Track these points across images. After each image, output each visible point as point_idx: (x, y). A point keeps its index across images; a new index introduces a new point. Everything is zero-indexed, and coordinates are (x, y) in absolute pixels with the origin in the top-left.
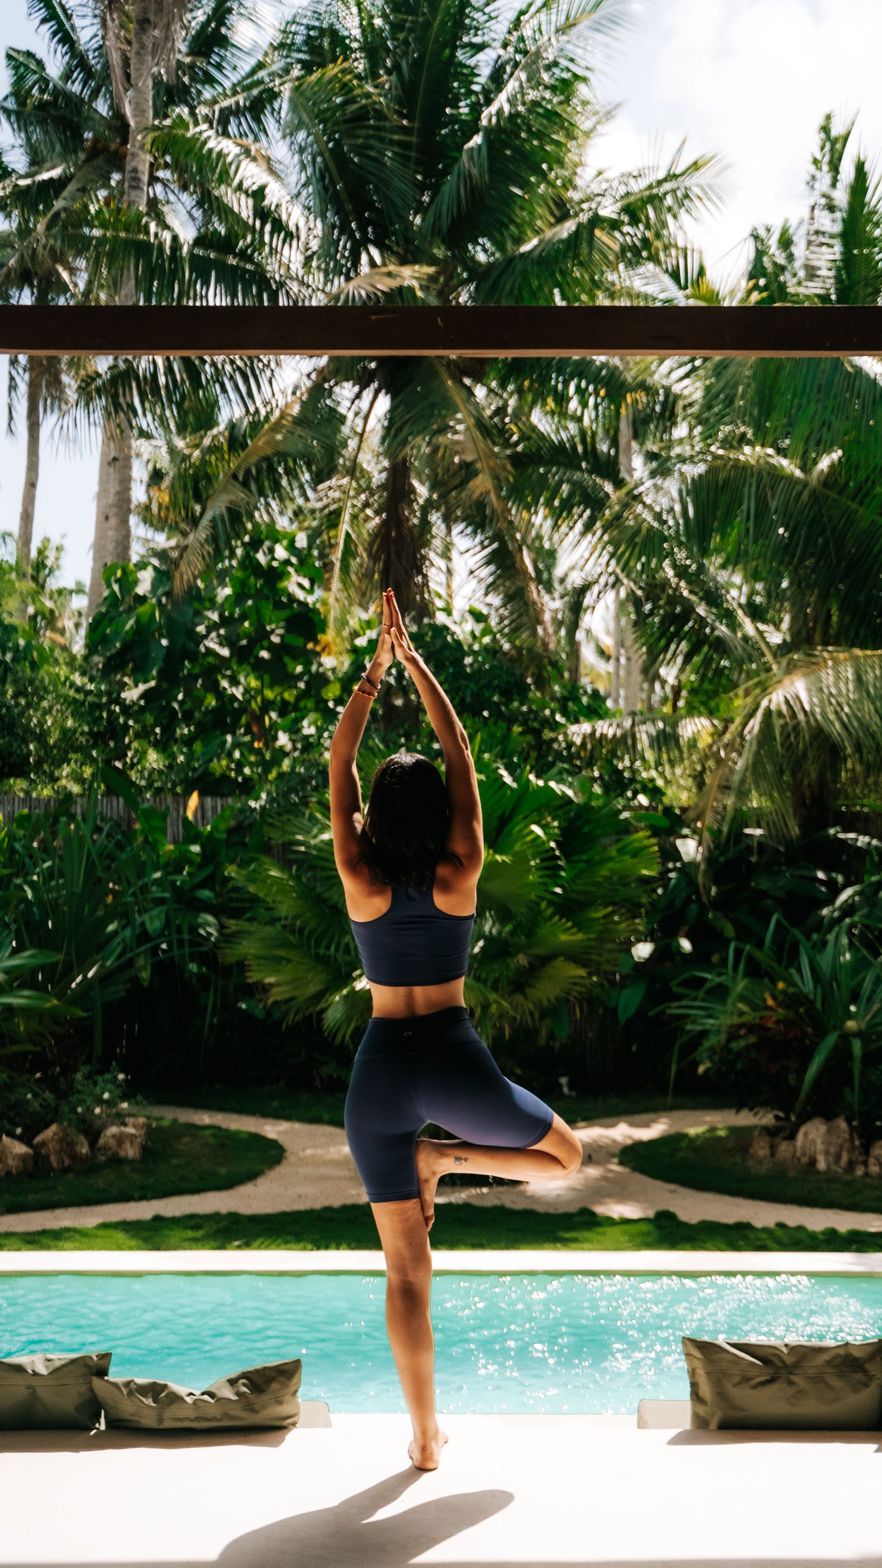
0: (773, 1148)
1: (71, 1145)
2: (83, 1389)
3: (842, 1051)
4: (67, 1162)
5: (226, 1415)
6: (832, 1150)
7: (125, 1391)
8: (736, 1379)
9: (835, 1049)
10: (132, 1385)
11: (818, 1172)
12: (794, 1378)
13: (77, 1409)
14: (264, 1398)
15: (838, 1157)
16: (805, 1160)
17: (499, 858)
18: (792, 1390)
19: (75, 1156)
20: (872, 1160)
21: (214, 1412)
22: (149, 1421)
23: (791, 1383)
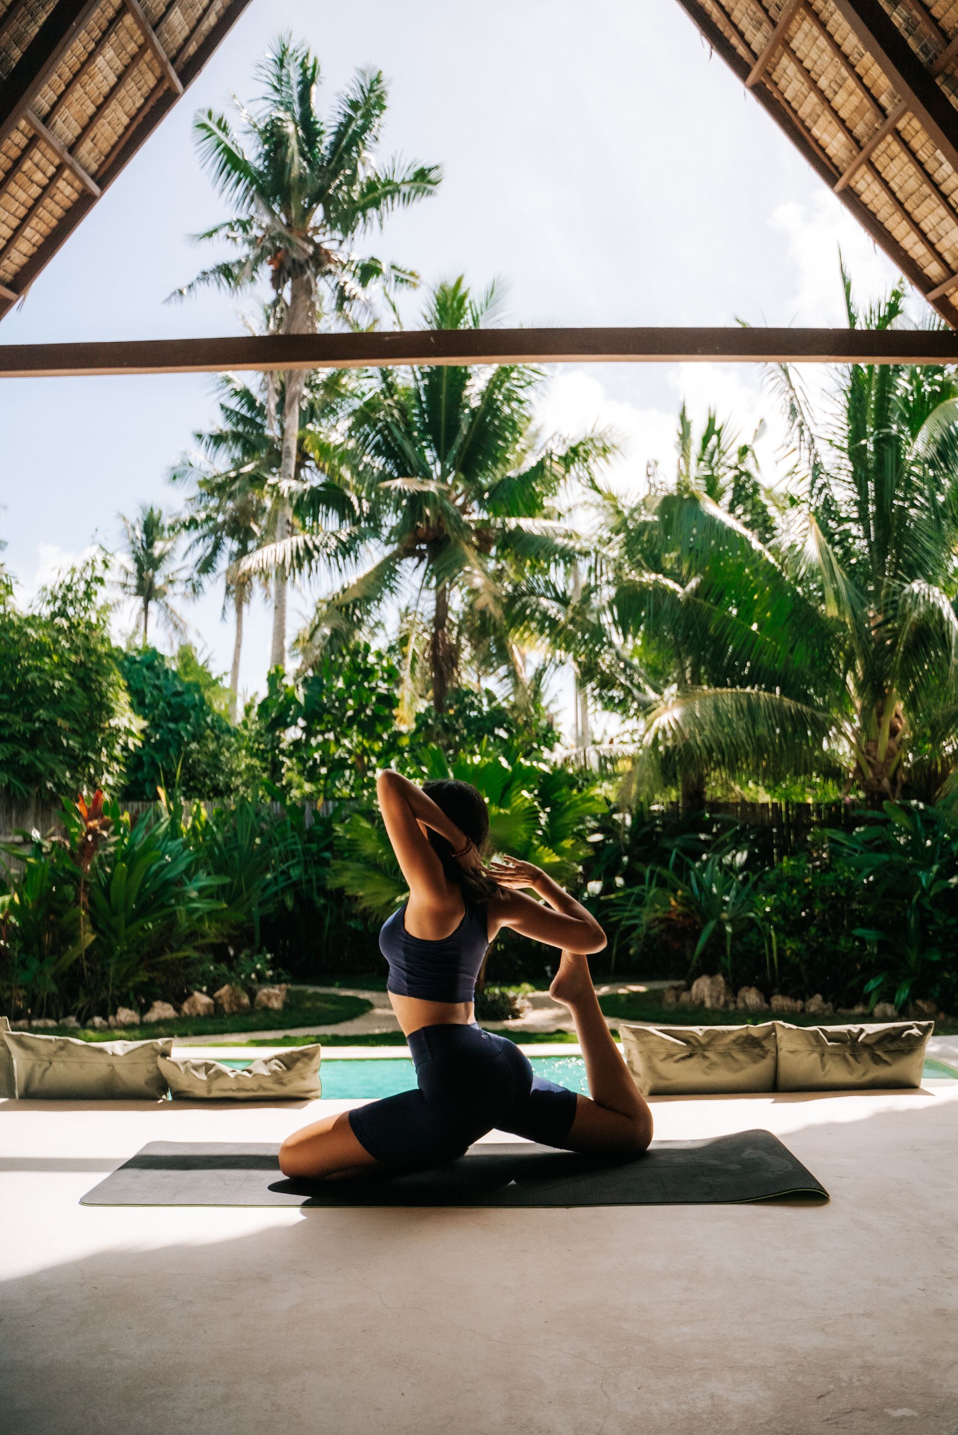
0: (677, 997)
1: (238, 998)
2: (151, 1067)
3: (719, 933)
4: (235, 1008)
5: (261, 1087)
6: (715, 994)
7: (182, 1068)
8: (662, 1056)
9: (714, 932)
10: (188, 1065)
11: (706, 1009)
12: (707, 1054)
13: (147, 1083)
14: (291, 1074)
15: (718, 999)
16: (698, 1002)
17: (502, 811)
18: (706, 1063)
19: (239, 1005)
20: (739, 1000)
21: (252, 1084)
22: (201, 1092)
23: (705, 1057)
